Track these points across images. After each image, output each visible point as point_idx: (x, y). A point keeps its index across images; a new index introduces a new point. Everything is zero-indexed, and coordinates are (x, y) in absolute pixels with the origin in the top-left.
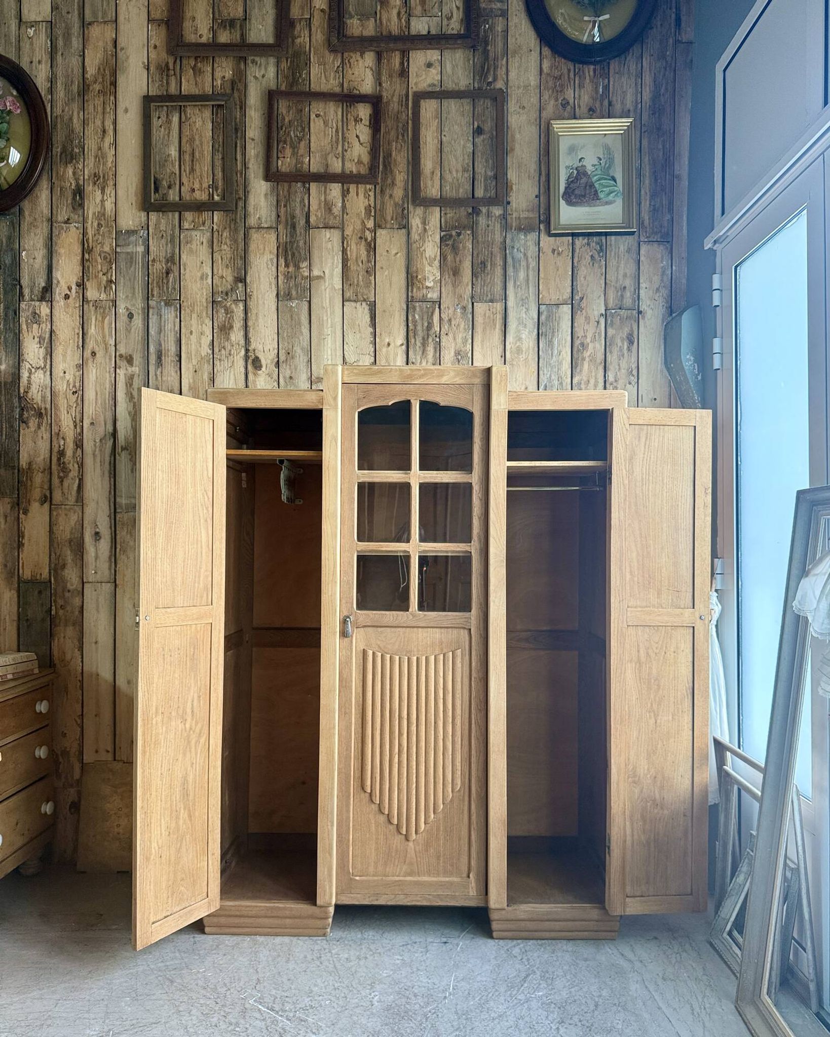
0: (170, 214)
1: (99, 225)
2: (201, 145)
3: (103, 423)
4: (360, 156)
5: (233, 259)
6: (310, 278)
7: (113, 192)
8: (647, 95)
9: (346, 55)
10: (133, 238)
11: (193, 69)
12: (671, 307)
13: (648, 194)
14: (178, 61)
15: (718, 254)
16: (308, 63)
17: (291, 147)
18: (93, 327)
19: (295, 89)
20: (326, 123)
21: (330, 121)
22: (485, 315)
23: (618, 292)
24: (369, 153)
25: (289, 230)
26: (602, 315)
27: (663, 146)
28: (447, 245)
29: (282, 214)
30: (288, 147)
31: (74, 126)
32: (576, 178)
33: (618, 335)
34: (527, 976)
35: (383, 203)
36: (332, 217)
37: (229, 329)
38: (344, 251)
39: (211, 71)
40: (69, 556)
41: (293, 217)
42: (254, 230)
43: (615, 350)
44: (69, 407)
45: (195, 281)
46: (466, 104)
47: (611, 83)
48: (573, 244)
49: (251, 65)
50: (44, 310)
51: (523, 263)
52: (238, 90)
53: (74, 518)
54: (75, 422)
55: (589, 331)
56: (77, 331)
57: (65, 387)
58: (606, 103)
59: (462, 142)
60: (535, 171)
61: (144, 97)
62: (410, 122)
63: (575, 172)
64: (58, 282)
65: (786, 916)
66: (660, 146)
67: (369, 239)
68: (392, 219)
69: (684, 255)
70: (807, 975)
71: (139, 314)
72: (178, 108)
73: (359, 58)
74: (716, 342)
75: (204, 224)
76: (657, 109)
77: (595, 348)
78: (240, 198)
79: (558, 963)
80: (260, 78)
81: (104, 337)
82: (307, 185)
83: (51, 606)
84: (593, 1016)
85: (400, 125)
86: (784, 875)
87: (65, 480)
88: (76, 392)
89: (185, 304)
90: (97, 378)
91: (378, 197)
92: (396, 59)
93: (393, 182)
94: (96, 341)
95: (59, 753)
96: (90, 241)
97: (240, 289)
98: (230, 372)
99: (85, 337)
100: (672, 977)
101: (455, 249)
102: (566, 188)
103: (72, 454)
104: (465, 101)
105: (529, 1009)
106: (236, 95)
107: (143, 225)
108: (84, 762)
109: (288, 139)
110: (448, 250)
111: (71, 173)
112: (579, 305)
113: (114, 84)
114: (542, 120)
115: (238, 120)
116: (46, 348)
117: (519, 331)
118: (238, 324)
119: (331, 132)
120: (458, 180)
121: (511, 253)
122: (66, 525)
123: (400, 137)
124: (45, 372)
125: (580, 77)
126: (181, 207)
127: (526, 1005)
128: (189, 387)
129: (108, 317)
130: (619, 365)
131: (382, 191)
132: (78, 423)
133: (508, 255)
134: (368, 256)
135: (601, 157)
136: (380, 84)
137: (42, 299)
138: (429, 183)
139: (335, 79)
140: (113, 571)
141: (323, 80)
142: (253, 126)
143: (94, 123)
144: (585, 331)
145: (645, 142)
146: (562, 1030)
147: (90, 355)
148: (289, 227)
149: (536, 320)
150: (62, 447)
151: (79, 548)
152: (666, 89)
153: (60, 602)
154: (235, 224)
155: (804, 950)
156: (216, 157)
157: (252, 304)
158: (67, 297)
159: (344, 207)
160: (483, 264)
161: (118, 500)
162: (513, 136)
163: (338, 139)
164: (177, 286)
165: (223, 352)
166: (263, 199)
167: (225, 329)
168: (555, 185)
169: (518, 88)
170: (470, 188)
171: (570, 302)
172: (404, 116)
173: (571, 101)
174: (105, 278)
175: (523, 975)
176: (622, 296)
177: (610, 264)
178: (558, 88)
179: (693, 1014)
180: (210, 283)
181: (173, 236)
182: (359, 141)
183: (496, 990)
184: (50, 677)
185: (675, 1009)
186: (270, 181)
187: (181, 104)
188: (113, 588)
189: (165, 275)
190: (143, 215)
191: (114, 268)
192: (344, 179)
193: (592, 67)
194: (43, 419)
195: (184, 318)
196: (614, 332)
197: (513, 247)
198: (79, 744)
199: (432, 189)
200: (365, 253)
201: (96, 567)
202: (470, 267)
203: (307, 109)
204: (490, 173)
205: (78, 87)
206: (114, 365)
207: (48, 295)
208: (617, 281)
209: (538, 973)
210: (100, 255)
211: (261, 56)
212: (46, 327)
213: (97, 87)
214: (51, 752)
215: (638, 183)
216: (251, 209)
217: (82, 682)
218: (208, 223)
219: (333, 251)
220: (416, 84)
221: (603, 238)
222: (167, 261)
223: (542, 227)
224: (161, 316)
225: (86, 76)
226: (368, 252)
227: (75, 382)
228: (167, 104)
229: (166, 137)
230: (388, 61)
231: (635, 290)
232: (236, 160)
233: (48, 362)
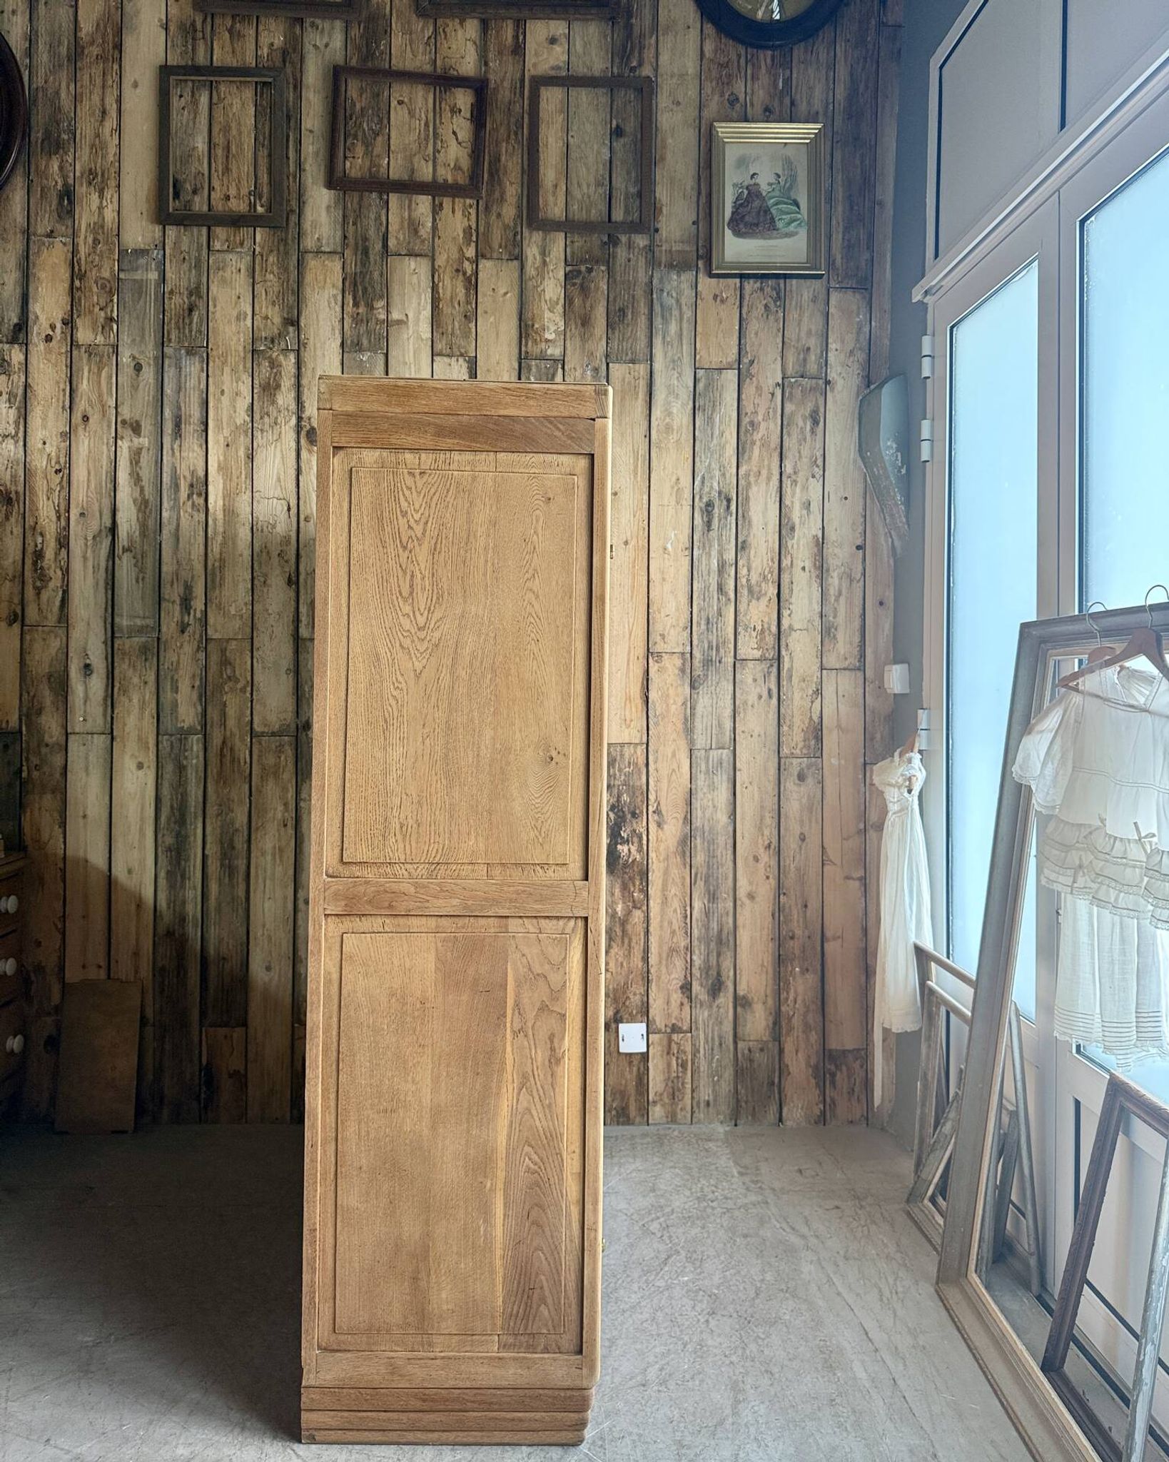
0: (195, 229)
1: (96, 242)
2: (240, 133)
3: (98, 514)
4: (457, 160)
5: (281, 294)
6: (388, 323)
7: (116, 196)
8: (841, 92)
9: (440, 22)
10: (142, 261)
11: (230, 31)
12: (868, 376)
13: (841, 224)
14: (209, 20)
15: (930, 310)
16: (388, 32)
17: (363, 142)
18: (85, 382)
19: (370, 64)
20: (411, 113)
21: (418, 110)
22: (623, 380)
23: (799, 354)
24: (470, 156)
25: (359, 257)
26: (778, 384)
27: (861, 163)
28: (574, 285)
29: (350, 235)
30: (360, 144)
31: (62, 103)
32: (747, 200)
33: (799, 413)
34: (669, 1257)
35: (488, 225)
36: (418, 241)
37: (275, 389)
38: (434, 288)
39: (254, 35)
40: (47, 697)
41: (365, 239)
42: (311, 255)
43: (795, 432)
44: (50, 490)
45: (229, 322)
46: (602, 96)
47: (794, 75)
48: (741, 288)
49: (309, 29)
50: (16, 356)
51: (675, 313)
52: (292, 63)
53: (55, 644)
54: (58, 512)
55: (762, 406)
56: (62, 386)
57: (45, 463)
58: (787, 101)
59: (595, 147)
60: (692, 189)
61: (161, 67)
62: (526, 116)
63: (746, 192)
64: (37, 317)
65: (1002, 1173)
66: (858, 162)
67: (469, 272)
68: (500, 247)
69: (887, 306)
70: (1026, 1247)
71: (150, 365)
72: (208, 83)
73: (458, 27)
74: (926, 425)
75: (242, 244)
76: (853, 113)
77: (768, 429)
78: (292, 211)
79: (709, 1241)
80: (322, 48)
81: (100, 395)
82: (385, 197)
83: (22, 765)
84: (752, 1306)
85: (513, 120)
86: (999, 1119)
87: (43, 591)
88: (60, 471)
89: (214, 353)
90: (90, 452)
91: (482, 216)
92: (508, 31)
93: (502, 197)
94: (89, 400)
95: (30, 968)
96: (83, 262)
97: (291, 335)
98: (276, 447)
99: (74, 395)
100: (856, 1255)
101: (585, 291)
102: (733, 213)
103: (52, 557)
104: (601, 91)
105: (670, 1298)
106: (289, 70)
107: (157, 242)
108: (67, 981)
109: (360, 134)
110: (575, 292)
111: (56, 168)
112: (748, 370)
113: (119, 47)
114: (703, 122)
115: (291, 103)
116: (18, 409)
117: (669, 403)
118: (287, 382)
119: (418, 125)
120: (589, 197)
121: (660, 298)
122: (44, 654)
123: (513, 137)
124: (16, 442)
125: (753, 65)
126: (210, 220)
127: (666, 1294)
128: (219, 466)
129: (106, 369)
130: (799, 452)
131: (487, 208)
132: (63, 513)
133: (655, 301)
134: (468, 295)
135: (780, 173)
136: (486, 64)
137: (13, 340)
138: (551, 199)
139: (424, 53)
140: (109, 719)
141: (409, 54)
142: (312, 113)
143: (90, 99)
144: (756, 406)
145: (838, 156)
146: (713, 1323)
147: (80, 419)
148: (359, 252)
149: (692, 390)
150: (39, 546)
151: (61, 686)
152: (867, 87)
153: (35, 760)
154: (285, 245)
155: (1024, 1215)
156: (261, 153)
157: (307, 356)
158: (48, 339)
159: (435, 228)
160: (622, 311)
161: (117, 620)
162: (664, 141)
163: (428, 136)
164: (204, 328)
165: (266, 419)
166: (324, 213)
167: (270, 389)
168: (718, 208)
169: (672, 76)
170: (604, 209)
171: (736, 366)
172: (517, 108)
173: (742, 97)
174: (102, 314)
175: (664, 1256)
176: (805, 360)
177: (789, 317)
178: (726, 80)
179: (881, 1300)
180: (249, 324)
181: (198, 261)
182: (457, 139)
183: (628, 1276)
184: (20, 864)
185: (858, 1295)
186: (335, 189)
187: (212, 79)
188: (109, 742)
189: (187, 312)
190: (158, 229)
191: (115, 300)
192: (436, 189)
193: (769, 53)
194: (13, 506)
195: (214, 372)
196: (793, 408)
197: (662, 290)
198: (59, 958)
199: (554, 207)
200: (464, 291)
201: (85, 712)
202: (605, 315)
203: (386, 94)
204: (633, 190)
205: (68, 49)
206: (113, 435)
207: (22, 336)
208: (798, 340)
209: (683, 1253)
210: (96, 282)
211: (324, 18)
212: (19, 379)
213: (95, 50)
214: (20, 967)
215: (828, 209)
216: (307, 225)
217: (64, 871)
218: (247, 243)
219: (419, 286)
220: (535, 65)
221: (782, 281)
222: (191, 294)
223: (701, 263)
224: (180, 368)
225: (79, 34)
226: (468, 290)
227: (58, 457)
228: (193, 78)
229: (191, 124)
230: (497, 32)
231: (822, 352)
232: (288, 158)
233: (22, 429)
